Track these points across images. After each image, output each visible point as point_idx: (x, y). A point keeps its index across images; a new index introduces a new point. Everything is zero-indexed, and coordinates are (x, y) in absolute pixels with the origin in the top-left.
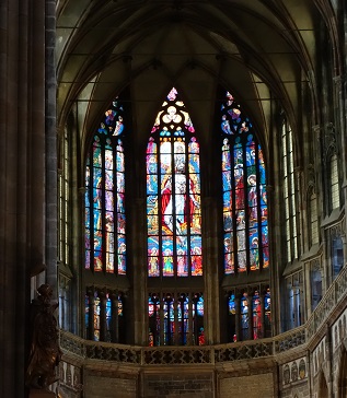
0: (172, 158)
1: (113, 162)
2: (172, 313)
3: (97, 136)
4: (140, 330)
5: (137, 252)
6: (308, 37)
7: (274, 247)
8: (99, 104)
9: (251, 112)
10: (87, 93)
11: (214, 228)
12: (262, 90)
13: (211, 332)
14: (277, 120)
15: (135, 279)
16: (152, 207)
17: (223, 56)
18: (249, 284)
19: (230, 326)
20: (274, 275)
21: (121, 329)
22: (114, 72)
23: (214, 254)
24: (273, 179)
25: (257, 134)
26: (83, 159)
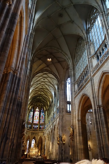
0: (37, 113)
1: (32, 113)
2: (35, 127)
3: (31, 111)
4: (32, 128)
5: (33, 121)
6: (49, 104)
7: (44, 122)
8: (31, 108)
9: (44, 110)
10: (30, 107)
11: (40, 119)
12: (45, 108)
13: (38, 128)
14: (46, 111)
15: (32, 123)
16: (35, 117)
17: (42, 105)
18: (42, 125)
19: (40, 128)
20: (44, 124)
21: (31, 128)
22: (33, 105)
23: (39, 122)
24: (45, 116)
25: (44, 112)
26: (29, 113)
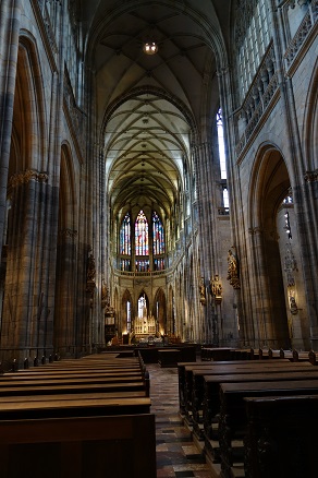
0: (142, 227)
1: (127, 228)
2: (142, 264)
3: (123, 222)
4: (134, 268)
5: (133, 250)
6: (172, 198)
7: (165, 249)
8: (124, 214)
9: (160, 216)
10: (121, 211)
11: (151, 244)
12: (162, 211)
13: (151, 268)
14: (166, 218)
15: (132, 257)
16: (137, 238)
17: (153, 203)
18: (160, 257)
19: (155, 267)
20: (165, 256)
21: (129, 268)
22: (127, 207)
23: (151, 250)
24: (165, 232)
25: (160, 222)
26: (120, 228)
